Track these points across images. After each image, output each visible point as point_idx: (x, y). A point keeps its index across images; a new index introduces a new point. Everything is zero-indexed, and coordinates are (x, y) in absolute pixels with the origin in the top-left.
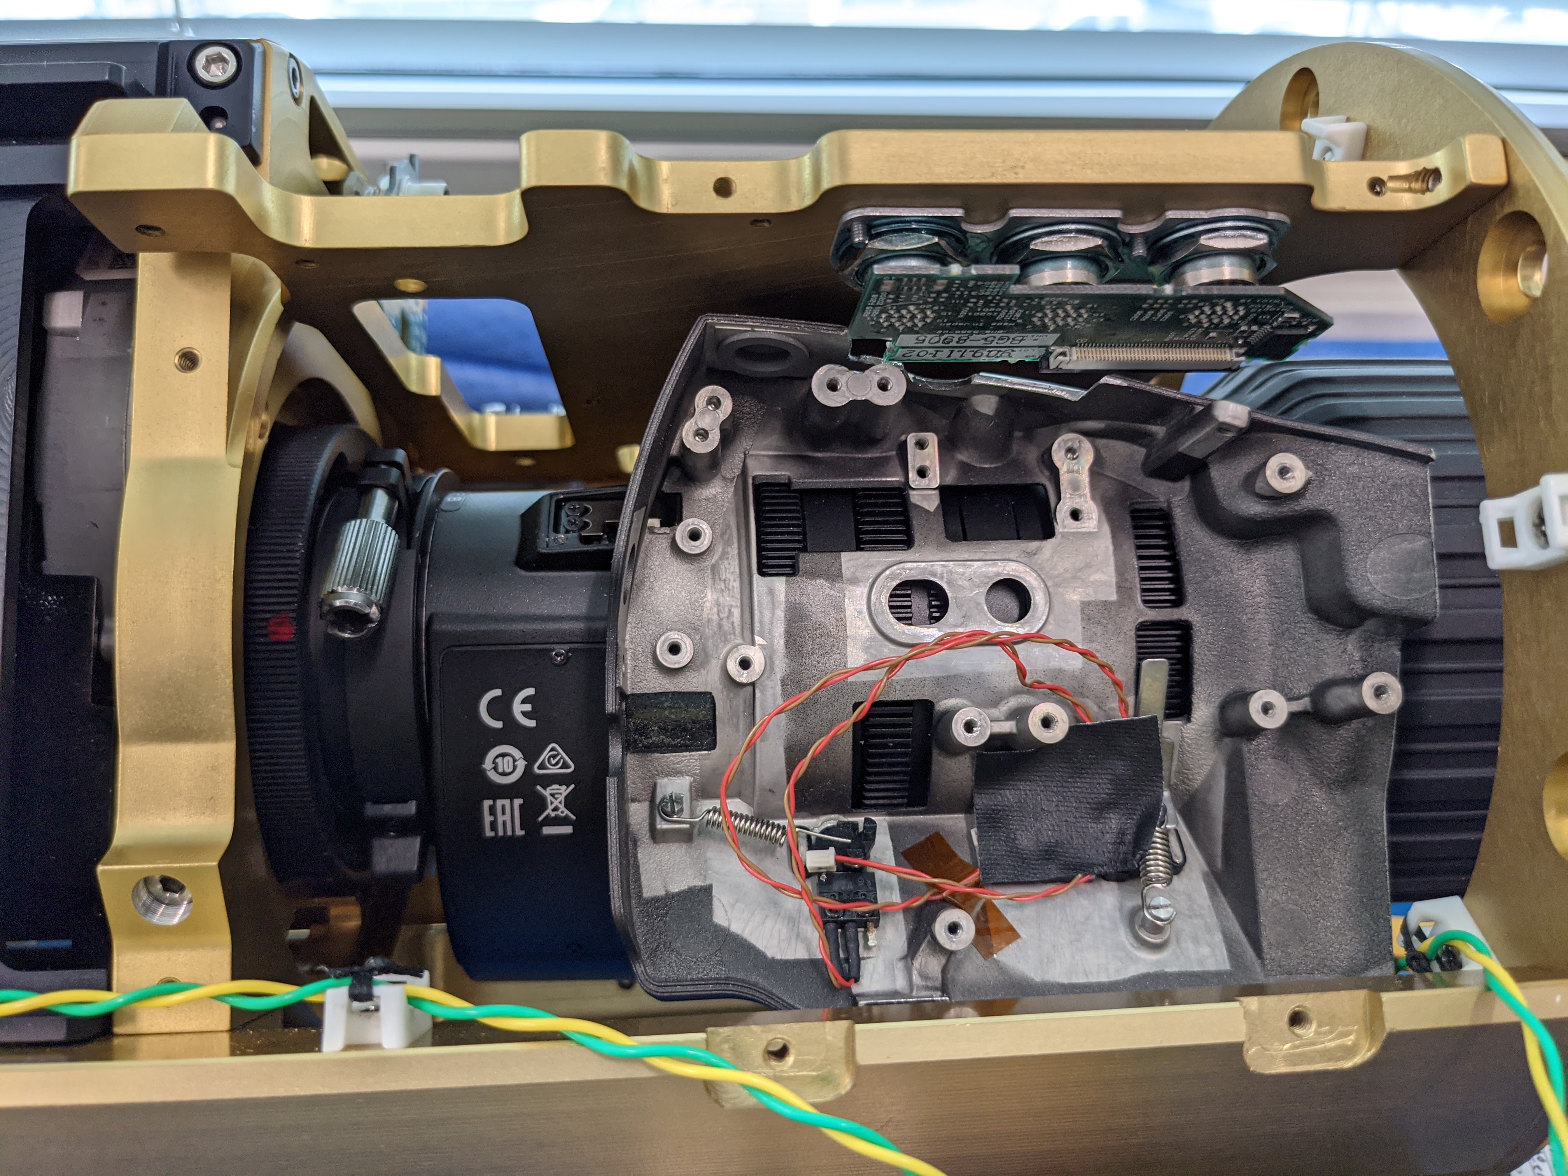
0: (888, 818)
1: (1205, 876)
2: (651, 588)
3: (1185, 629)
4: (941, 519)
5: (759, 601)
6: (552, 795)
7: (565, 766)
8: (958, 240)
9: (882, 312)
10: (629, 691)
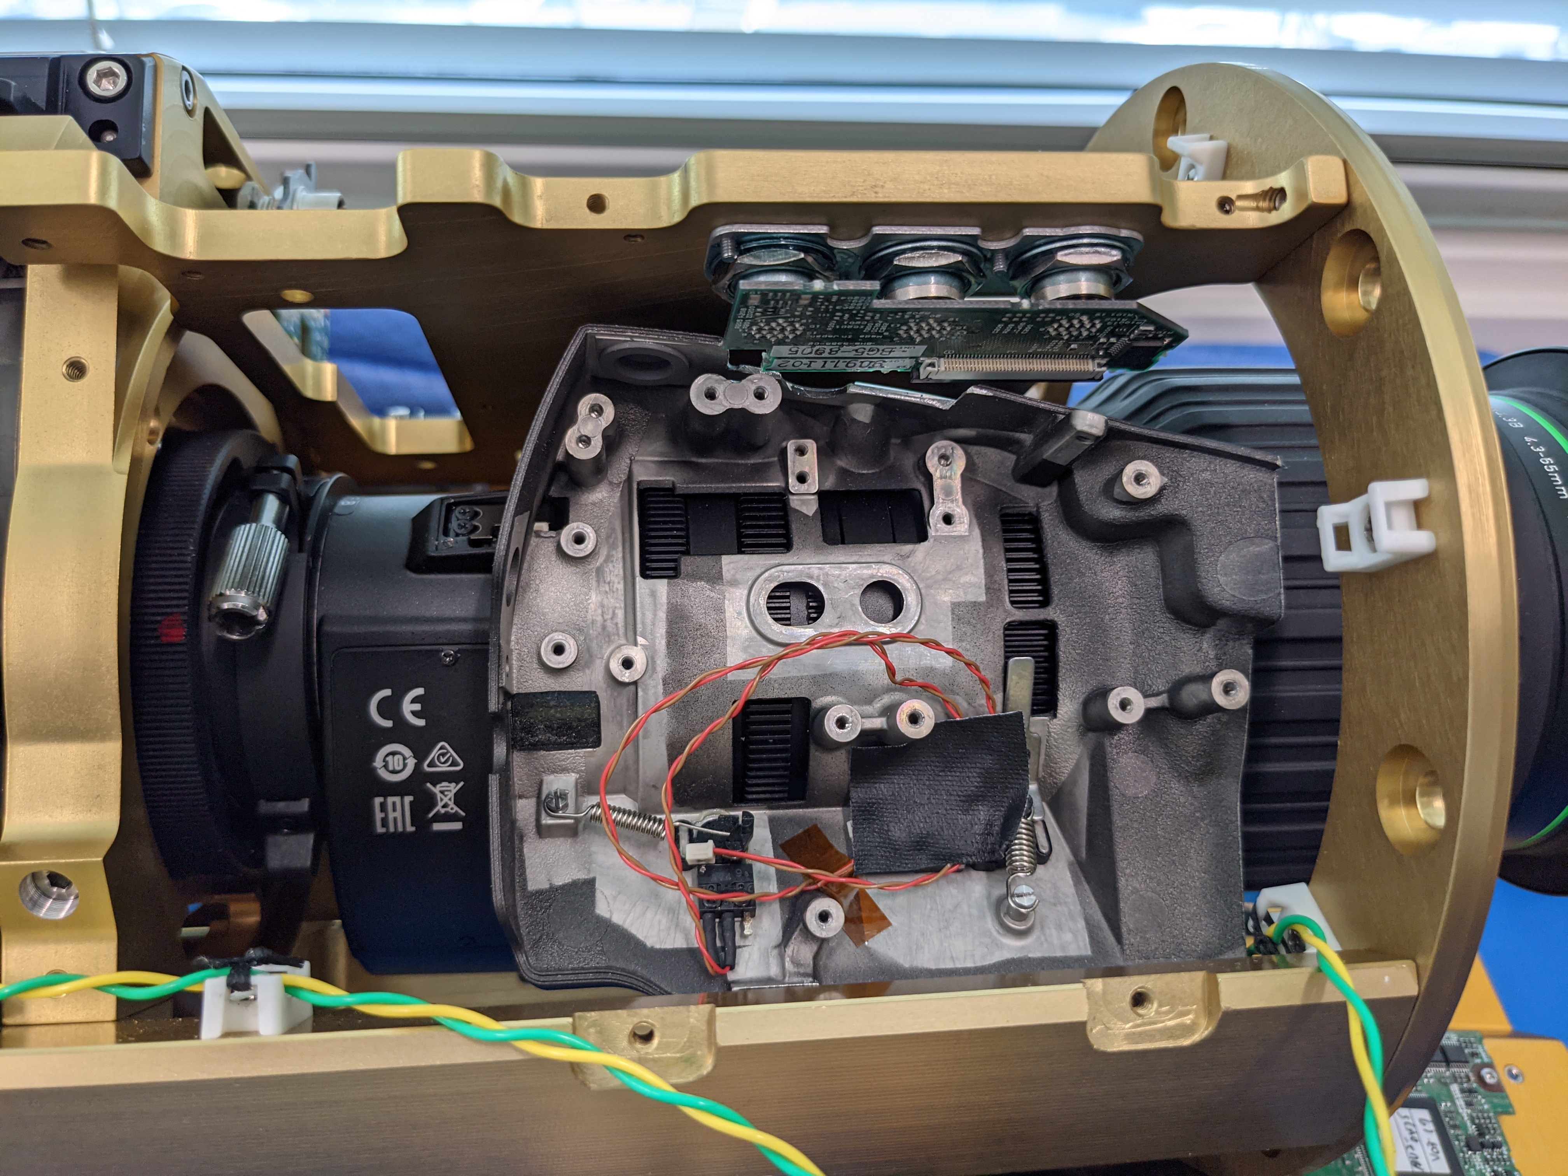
0: (767, 812)
1: (1070, 865)
2: (537, 591)
3: (1051, 627)
4: (819, 524)
5: (641, 603)
6: (442, 792)
7: (454, 764)
8: (825, 256)
9: (752, 324)
10: (515, 691)
